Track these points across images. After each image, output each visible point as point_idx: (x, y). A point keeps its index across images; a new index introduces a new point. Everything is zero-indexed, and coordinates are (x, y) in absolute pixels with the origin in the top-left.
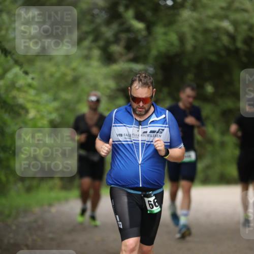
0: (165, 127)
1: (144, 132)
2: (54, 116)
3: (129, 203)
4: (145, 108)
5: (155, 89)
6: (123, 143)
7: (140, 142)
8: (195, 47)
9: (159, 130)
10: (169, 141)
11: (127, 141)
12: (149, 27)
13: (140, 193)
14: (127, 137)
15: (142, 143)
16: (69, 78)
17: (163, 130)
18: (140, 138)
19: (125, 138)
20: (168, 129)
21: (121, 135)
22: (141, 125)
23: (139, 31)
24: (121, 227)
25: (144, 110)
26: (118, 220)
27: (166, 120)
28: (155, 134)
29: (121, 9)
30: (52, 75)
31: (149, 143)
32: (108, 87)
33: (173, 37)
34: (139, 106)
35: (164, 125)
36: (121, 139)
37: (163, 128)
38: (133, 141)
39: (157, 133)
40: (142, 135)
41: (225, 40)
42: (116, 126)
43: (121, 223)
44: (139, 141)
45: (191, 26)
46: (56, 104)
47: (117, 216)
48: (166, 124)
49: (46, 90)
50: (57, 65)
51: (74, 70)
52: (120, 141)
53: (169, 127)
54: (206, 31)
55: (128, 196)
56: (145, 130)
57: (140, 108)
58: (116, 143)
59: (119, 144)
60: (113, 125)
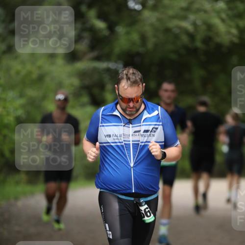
0: (159, 125)
1: (135, 132)
2: (20, 112)
3: (120, 210)
4: (136, 107)
5: (144, 84)
6: (112, 144)
7: (131, 143)
8: (156, 45)
9: (153, 128)
10: (163, 140)
11: (116, 143)
12: (111, 28)
13: (132, 199)
14: (116, 138)
15: (133, 144)
16: (34, 76)
17: (157, 128)
18: (131, 139)
19: (114, 139)
20: (162, 126)
21: (109, 136)
22: (131, 124)
23: (100, 30)
24: (111, 237)
25: (135, 109)
26: (108, 229)
27: (159, 117)
28: (149, 133)
29: (84, 8)
30: (18, 73)
31: (143, 144)
32: (72, 85)
33: (135, 37)
34: (129, 106)
35: (158, 123)
36: (109, 140)
37: (156, 127)
38: (124, 142)
39: (151, 132)
40: (132, 135)
41: (185, 39)
42: (103, 126)
43: (110, 233)
44: (130, 141)
45: (152, 25)
46: (22, 101)
47: (107, 225)
48: (160, 122)
49: (12, 87)
50: (23, 63)
51: (40, 68)
52: (109, 143)
53: (162, 125)
54: (167, 30)
55: (119, 202)
56: (137, 129)
57: (130, 108)
58: (104, 145)
59: (108, 146)
60: (100, 124)
